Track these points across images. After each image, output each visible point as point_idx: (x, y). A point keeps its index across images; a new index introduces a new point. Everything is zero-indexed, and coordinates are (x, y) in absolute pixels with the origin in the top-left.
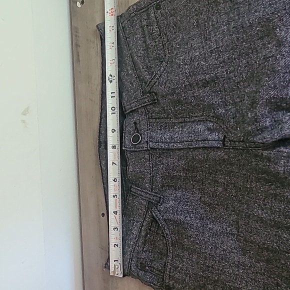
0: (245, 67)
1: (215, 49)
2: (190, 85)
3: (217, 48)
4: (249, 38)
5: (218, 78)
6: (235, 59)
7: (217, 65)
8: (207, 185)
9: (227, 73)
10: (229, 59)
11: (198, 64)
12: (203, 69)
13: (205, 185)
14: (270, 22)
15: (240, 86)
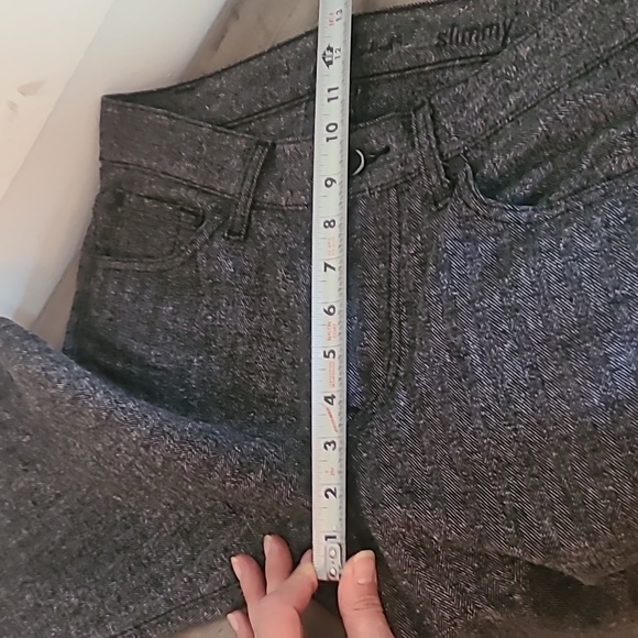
0: (498, 458)
1: (540, 376)
2: (454, 312)
3: (543, 382)
4: (567, 467)
5: (470, 385)
6: (516, 430)
7: (502, 382)
8: (268, 350)
9: (483, 409)
10: (515, 414)
11: (504, 332)
12: (492, 346)
13: (269, 346)
14: (606, 523)
15: (454, 446)
